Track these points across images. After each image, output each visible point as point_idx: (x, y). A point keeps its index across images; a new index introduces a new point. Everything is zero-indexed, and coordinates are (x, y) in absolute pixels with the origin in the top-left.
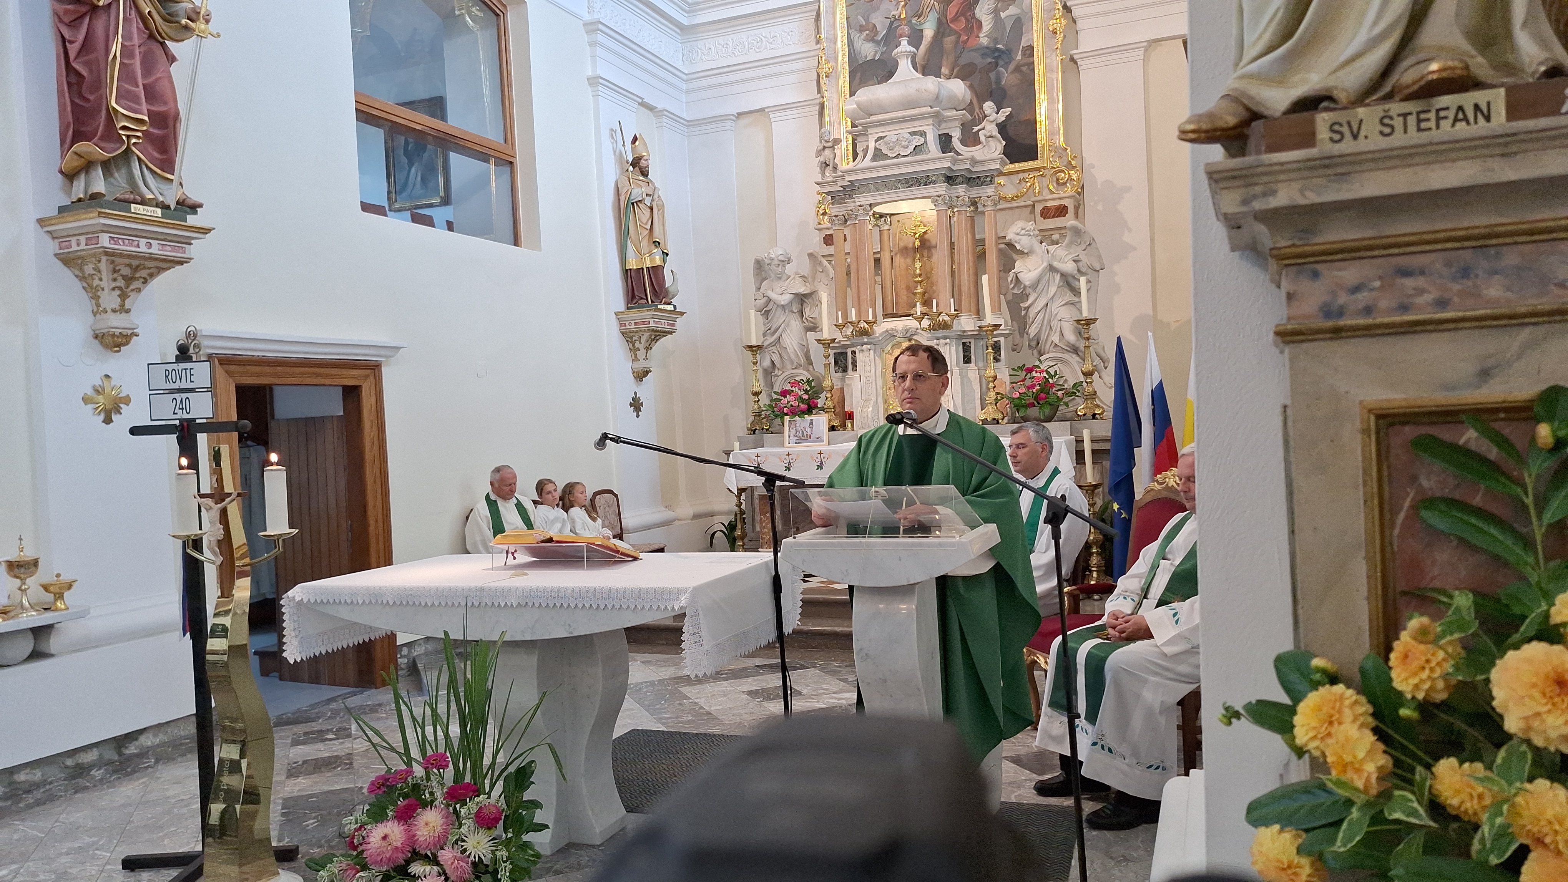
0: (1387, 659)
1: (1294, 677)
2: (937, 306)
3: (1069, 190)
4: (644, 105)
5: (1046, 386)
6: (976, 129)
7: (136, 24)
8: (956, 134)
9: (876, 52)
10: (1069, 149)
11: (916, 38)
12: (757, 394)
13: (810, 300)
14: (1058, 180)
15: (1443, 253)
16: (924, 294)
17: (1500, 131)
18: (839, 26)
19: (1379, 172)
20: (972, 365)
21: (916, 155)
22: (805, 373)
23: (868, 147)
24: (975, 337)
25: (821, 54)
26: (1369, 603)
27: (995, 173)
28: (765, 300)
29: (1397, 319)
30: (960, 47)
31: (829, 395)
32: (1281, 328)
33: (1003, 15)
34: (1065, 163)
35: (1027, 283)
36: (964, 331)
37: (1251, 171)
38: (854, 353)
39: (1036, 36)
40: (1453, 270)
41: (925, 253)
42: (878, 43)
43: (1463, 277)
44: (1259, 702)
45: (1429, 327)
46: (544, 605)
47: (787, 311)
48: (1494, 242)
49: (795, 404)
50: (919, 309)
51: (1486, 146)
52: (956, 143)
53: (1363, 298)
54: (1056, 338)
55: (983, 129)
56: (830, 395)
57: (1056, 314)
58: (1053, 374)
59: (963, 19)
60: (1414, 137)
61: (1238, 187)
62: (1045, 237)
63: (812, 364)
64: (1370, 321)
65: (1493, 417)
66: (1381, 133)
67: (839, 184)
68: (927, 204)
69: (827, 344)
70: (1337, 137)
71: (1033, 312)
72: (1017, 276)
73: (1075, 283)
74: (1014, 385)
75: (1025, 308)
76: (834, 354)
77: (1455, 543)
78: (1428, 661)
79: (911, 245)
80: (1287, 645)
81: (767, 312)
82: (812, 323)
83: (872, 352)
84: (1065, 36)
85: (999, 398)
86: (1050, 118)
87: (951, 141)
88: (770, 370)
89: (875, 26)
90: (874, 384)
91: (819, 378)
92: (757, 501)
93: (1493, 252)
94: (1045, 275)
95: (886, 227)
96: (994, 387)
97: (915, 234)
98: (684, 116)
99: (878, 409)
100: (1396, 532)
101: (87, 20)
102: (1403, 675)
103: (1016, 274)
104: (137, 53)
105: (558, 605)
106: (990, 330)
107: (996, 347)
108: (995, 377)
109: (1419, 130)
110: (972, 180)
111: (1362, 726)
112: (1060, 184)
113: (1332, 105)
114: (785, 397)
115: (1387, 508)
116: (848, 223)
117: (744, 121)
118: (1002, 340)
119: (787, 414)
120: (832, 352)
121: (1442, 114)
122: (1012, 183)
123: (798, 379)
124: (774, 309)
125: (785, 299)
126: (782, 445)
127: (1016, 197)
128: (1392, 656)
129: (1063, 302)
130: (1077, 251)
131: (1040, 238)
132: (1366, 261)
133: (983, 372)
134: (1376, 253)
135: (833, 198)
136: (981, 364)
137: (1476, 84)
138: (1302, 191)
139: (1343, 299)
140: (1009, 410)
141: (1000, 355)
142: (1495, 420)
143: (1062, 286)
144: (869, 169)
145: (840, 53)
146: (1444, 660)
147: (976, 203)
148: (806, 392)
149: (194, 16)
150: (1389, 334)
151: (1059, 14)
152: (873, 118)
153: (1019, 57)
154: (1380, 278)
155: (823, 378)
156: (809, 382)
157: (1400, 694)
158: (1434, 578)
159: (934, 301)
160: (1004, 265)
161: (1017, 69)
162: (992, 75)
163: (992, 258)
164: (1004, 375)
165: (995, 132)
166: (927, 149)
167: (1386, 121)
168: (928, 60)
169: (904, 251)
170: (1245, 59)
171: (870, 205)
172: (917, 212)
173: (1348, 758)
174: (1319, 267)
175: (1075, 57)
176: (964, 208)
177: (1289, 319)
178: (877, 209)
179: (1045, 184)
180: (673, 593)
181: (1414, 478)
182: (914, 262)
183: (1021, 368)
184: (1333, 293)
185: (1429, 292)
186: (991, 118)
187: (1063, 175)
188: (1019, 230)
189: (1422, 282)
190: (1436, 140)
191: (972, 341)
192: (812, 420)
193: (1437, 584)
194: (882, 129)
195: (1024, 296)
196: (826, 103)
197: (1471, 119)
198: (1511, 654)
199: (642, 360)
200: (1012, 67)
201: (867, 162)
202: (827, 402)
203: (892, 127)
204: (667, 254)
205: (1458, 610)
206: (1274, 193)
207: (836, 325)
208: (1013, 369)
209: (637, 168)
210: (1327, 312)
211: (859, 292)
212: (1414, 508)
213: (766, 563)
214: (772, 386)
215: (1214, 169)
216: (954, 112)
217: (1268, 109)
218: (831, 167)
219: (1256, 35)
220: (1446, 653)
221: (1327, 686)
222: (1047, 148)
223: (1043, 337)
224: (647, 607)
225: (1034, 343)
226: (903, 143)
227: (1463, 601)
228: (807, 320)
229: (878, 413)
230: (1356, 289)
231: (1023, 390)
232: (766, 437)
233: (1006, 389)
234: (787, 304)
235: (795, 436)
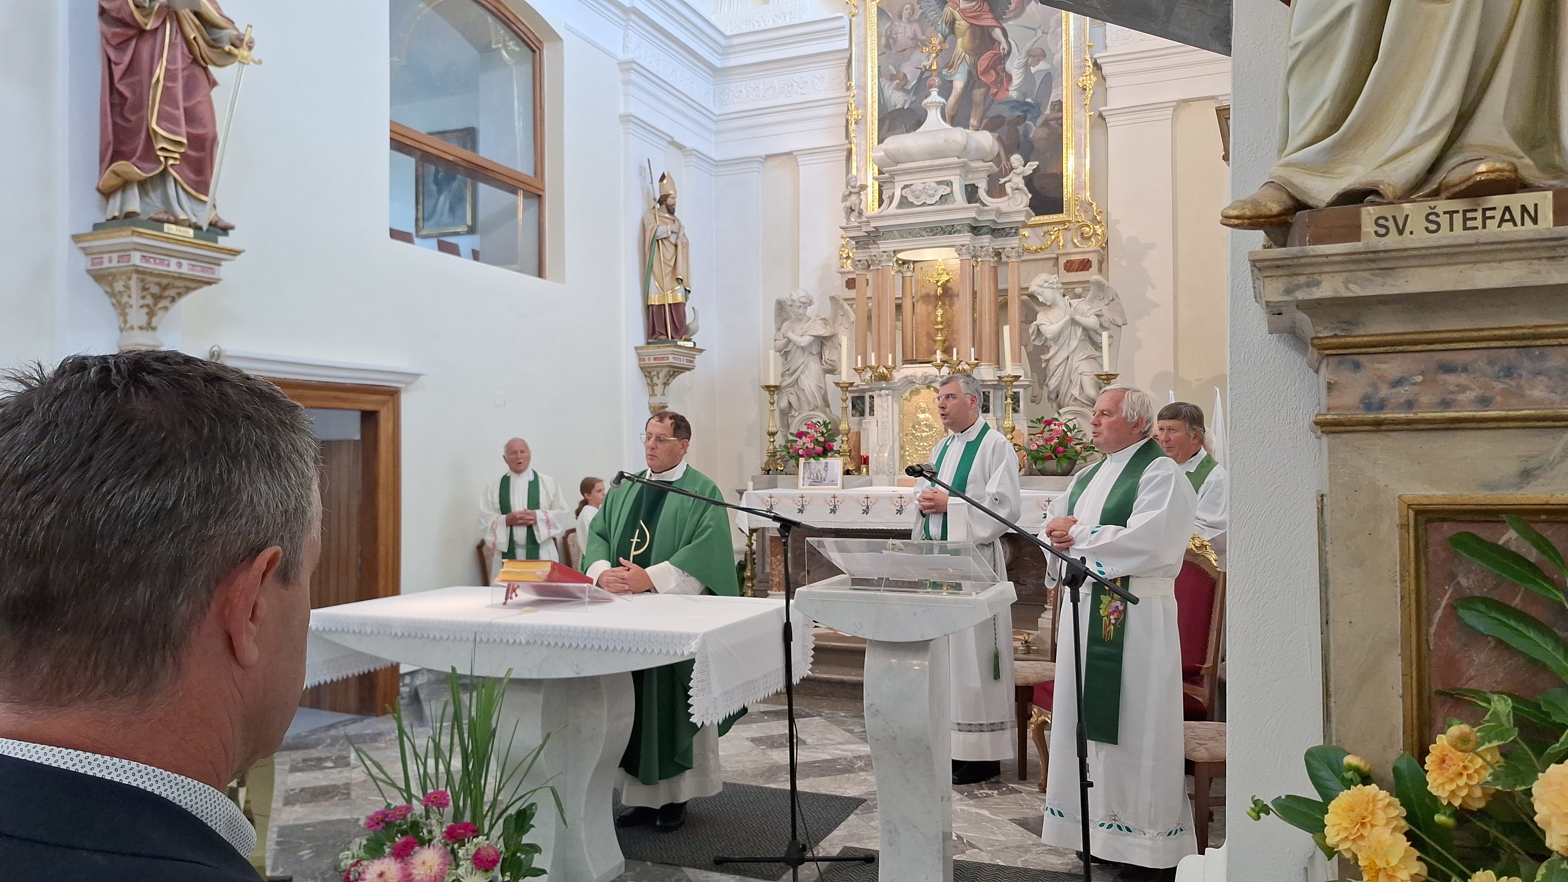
0: (1422, 763)
1: (1325, 773)
2: (958, 354)
3: (1093, 245)
4: (674, 143)
5: (1064, 440)
6: (1002, 181)
7: (181, 49)
8: (982, 186)
9: (905, 101)
10: (1095, 204)
11: (946, 89)
12: (772, 434)
13: (830, 343)
14: (1082, 234)
15: (1485, 352)
16: (944, 341)
17: (1548, 235)
18: (869, 73)
19: (1425, 269)
20: (991, 415)
21: (942, 204)
22: (822, 415)
23: (894, 194)
24: (995, 387)
25: (851, 101)
26: (1403, 701)
27: (1020, 225)
28: (785, 341)
29: (1438, 415)
30: (989, 100)
31: (845, 438)
32: (1320, 417)
33: (1033, 70)
34: (1090, 218)
35: (1049, 336)
36: (984, 381)
37: (1296, 261)
38: (872, 397)
39: (1066, 91)
40: (1497, 368)
41: (947, 302)
42: (908, 92)
43: (1506, 376)
44: (1288, 796)
45: (1469, 425)
46: (553, 644)
47: (806, 353)
48: (1539, 343)
49: (811, 446)
50: (939, 356)
51: (1533, 249)
52: (982, 194)
53: (1404, 392)
54: (1076, 392)
55: (1010, 181)
57: (1077, 368)
59: (993, 72)
60: (1459, 235)
61: (1282, 276)
62: (1068, 290)
63: (828, 406)
64: (1411, 416)
65: (1535, 518)
66: (1427, 229)
67: (864, 229)
68: (951, 253)
69: (845, 387)
70: (1382, 231)
71: (1053, 364)
72: (1038, 328)
73: (1096, 338)
74: (1033, 436)
75: (1046, 361)
76: (852, 397)
77: (1492, 644)
78: (1465, 767)
79: (933, 293)
80: (1317, 740)
81: (787, 353)
82: (830, 365)
83: (890, 397)
84: (1094, 93)
86: (1077, 172)
87: (977, 192)
88: (787, 411)
89: (905, 75)
90: (891, 429)
91: (835, 420)
92: (768, 543)
93: (1537, 353)
94: (1068, 328)
95: (909, 274)
97: (938, 281)
98: (713, 155)
99: (893, 455)
100: (1433, 630)
101: (133, 43)
102: (1439, 781)
103: (1038, 325)
104: (180, 76)
105: (567, 645)
106: (1010, 381)
107: (1016, 398)
108: (1013, 429)
109: (1465, 228)
110: (997, 231)
111: (1395, 829)
112: (1085, 238)
113: (1378, 200)
114: (800, 438)
115: (1424, 603)
116: (872, 268)
117: (771, 163)
118: (1021, 391)
119: (802, 456)
120: (849, 396)
121: (1489, 213)
122: (1037, 236)
123: (814, 421)
124: (793, 351)
125: (805, 341)
126: (796, 486)
127: (1041, 249)
128: (1427, 759)
129: (1085, 356)
130: (1099, 306)
131: (1062, 291)
132: (1408, 355)
133: (1001, 423)
134: (1419, 348)
135: (857, 243)
136: (999, 415)
137: (1524, 186)
138: (1346, 283)
139: (1384, 391)
141: (1019, 406)
142: (1536, 522)
143: (1083, 340)
144: (895, 216)
145: (869, 101)
146: (1481, 767)
147: (1000, 253)
148: (823, 434)
149: (237, 43)
150: (1430, 430)
151: (1088, 71)
152: (901, 166)
153: (1048, 112)
154: (1422, 373)
155: (840, 421)
156: (825, 424)
157: (1435, 799)
158: (1471, 678)
159: (955, 350)
160: (1026, 316)
161: (1046, 123)
162: (1021, 129)
163: (1014, 309)
164: (1022, 426)
165: (1022, 185)
166: (952, 199)
167: (1432, 217)
168: (958, 111)
169: (926, 298)
170: (1289, 149)
171: (894, 252)
172: (940, 260)
173: (1381, 864)
174: (1361, 359)
175: (1104, 114)
176: (988, 258)
177: (1329, 409)
178: (901, 256)
179: (1069, 237)
180: (685, 638)
181: (1453, 576)
182: (936, 309)
183: (1039, 420)
184: (1375, 386)
185: (1472, 390)
186: (1018, 171)
187: (1088, 229)
188: (1042, 283)
189: (1463, 379)
190: (1482, 240)
191: (991, 391)
192: (826, 463)
193: (1473, 685)
194: (908, 177)
195: (1045, 348)
196: (854, 149)
197: (1518, 220)
198: (1553, 766)
199: (659, 396)
200: (1040, 121)
201: (893, 209)
202: (843, 446)
203: (919, 176)
204: (689, 291)
205: (1496, 714)
206: (1318, 284)
207: (855, 369)
208: (1032, 421)
209: (664, 206)
210: (1368, 404)
211: (879, 337)
212: (1452, 608)
213: (779, 610)
214: (788, 426)
215: (1256, 258)
216: (981, 164)
217: (1312, 198)
218: (856, 213)
219: (1302, 125)
220: (1484, 760)
221: (1360, 786)
222: (1072, 202)
223: (1063, 390)
224: (656, 651)
225: (1053, 396)
226: (930, 192)
227: (1502, 706)
228: (826, 362)
229: (894, 458)
230: (1398, 383)
231: (1041, 442)
232: (780, 477)
233: (1024, 440)
234: (807, 346)
235: (809, 478)
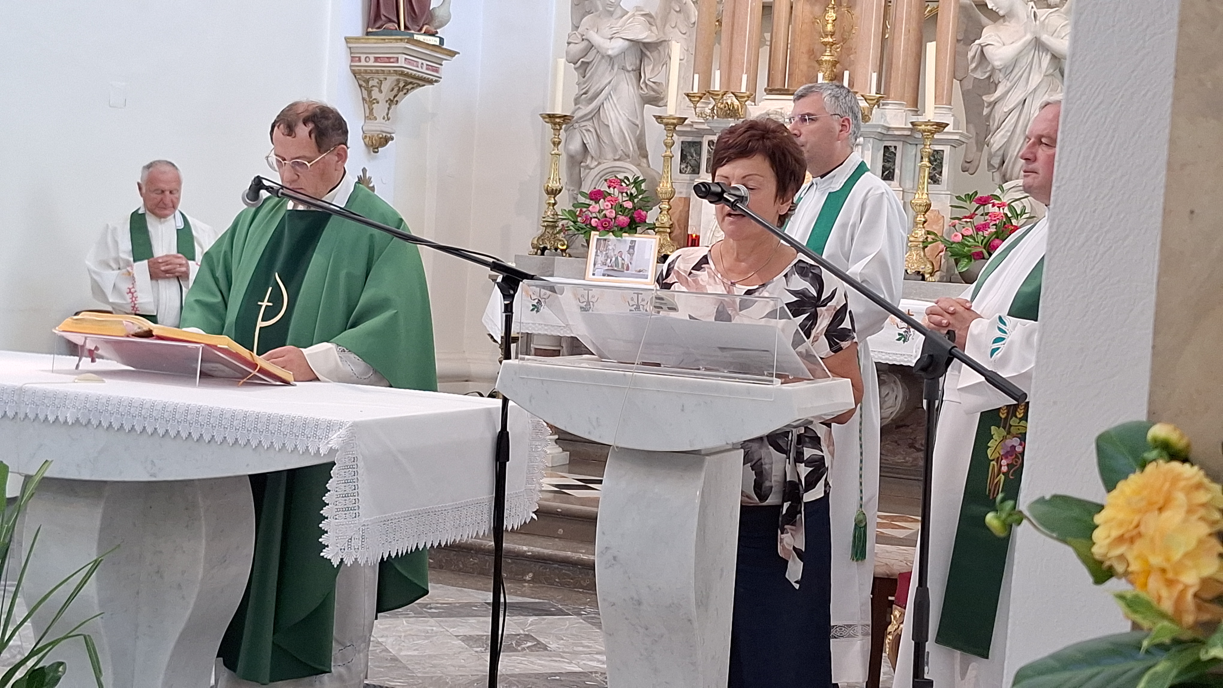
12: (553, 193)
13: (655, 54)
16: (833, 62)
20: (895, 183)
22: (633, 167)
24: (905, 139)
31: (665, 206)
35: (997, 63)
36: (889, 129)
47: (616, 67)
49: (611, 214)
56: (667, 207)
58: (1019, 212)
63: (644, 155)
69: (672, 125)
71: (1001, 110)
72: (982, 51)
74: (957, 221)
75: (990, 104)
76: (682, 142)
81: (586, 65)
82: (654, 90)
85: (929, 240)
88: (579, 157)
91: (653, 177)
94: (1028, 54)
96: (925, 222)
103: (982, 47)
106: (929, 131)
107: (936, 160)
108: (928, 208)
114: (597, 202)
118: (946, 148)
119: (595, 230)
123: (620, 176)
124: (596, 61)
125: (615, 47)
126: (582, 275)
133: (910, 196)
136: (908, 185)
140: (943, 261)
141: (940, 173)
143: (1052, 75)
148: (631, 197)
155: (661, 177)
156: (637, 182)
159: (847, 75)
160: (965, 32)
163: (948, 20)
164: (943, 205)
183: (969, 197)
191: (900, 145)
192: (632, 242)
195: (991, 84)
202: (661, 218)
207: (689, 97)
208: (958, 198)
211: (731, 49)
214: (579, 182)
225: (996, 162)
228: (646, 85)
231: (970, 232)
232: (560, 260)
233: (943, 227)
234: (618, 55)
235: (604, 264)
